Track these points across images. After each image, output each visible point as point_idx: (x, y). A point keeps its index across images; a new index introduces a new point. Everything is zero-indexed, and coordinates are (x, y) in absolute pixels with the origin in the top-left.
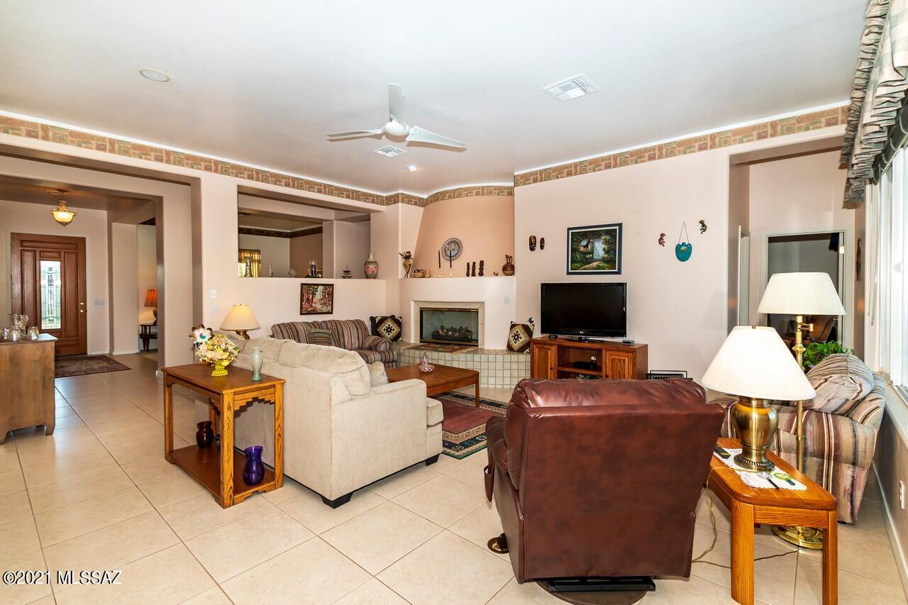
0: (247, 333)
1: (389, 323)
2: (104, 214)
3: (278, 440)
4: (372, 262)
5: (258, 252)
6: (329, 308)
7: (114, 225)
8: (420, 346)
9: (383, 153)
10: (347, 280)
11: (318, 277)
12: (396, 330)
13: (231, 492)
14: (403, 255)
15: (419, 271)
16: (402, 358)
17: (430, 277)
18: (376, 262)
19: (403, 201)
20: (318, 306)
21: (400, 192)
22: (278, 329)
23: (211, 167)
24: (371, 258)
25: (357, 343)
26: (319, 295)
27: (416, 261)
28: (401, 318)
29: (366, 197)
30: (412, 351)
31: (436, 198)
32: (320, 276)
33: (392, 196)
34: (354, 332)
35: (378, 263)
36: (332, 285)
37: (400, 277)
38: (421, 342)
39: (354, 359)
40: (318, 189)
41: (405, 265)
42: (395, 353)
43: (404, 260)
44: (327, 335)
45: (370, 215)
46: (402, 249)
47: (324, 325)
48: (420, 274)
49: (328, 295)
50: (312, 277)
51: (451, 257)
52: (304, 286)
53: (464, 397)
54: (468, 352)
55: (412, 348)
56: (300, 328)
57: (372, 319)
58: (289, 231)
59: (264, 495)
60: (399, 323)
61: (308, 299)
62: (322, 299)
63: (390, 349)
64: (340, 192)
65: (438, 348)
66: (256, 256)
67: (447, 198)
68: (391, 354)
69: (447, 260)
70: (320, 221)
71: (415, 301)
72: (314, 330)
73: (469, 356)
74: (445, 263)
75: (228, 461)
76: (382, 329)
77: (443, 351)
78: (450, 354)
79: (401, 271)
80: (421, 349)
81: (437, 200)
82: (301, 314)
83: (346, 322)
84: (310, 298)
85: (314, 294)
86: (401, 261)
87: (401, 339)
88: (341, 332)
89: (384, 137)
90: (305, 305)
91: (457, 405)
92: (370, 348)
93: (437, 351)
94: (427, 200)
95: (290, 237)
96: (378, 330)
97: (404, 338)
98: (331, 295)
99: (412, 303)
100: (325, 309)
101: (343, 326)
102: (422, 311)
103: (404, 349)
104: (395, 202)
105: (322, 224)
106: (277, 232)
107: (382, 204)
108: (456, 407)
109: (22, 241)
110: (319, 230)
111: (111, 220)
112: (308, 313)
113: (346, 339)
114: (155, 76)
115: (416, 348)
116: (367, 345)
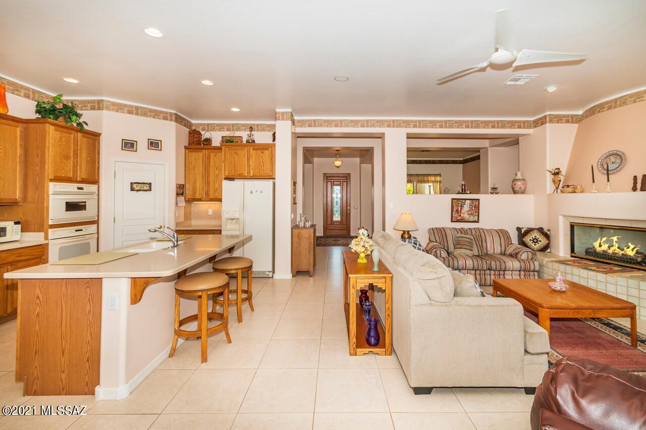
0: (410, 232)
1: (535, 234)
2: (358, 160)
3: (388, 319)
4: (520, 180)
5: (440, 175)
6: (476, 218)
7: (362, 165)
8: (568, 261)
9: (513, 83)
10: (494, 195)
11: (467, 193)
12: (543, 241)
13: (354, 346)
14: (550, 172)
15: (568, 186)
16: (546, 270)
17: (582, 192)
18: (524, 180)
19: (551, 121)
20: (466, 216)
21: (548, 113)
22: (432, 232)
23: (391, 124)
24: (519, 176)
25: (499, 248)
26: (466, 208)
27: (567, 177)
28: (549, 230)
29: (512, 124)
30: (557, 264)
31: (592, 112)
32: (468, 192)
33: (540, 119)
34: (497, 239)
35: (527, 180)
36: (479, 200)
37: (548, 192)
38: (572, 256)
39: (434, 269)
40: (466, 125)
41: (554, 181)
42: (537, 264)
43: (553, 176)
44: (469, 240)
45: (518, 139)
46: (551, 166)
47: (469, 232)
48: (570, 189)
49: (475, 207)
50: (462, 193)
51: (608, 170)
52: (454, 201)
53: (616, 328)
54: (632, 277)
55: (556, 262)
56: (449, 233)
57: (519, 229)
58: (462, 159)
59: (377, 356)
60: (547, 236)
61: (457, 210)
62: (470, 210)
63: (532, 259)
64: (486, 124)
65: (591, 265)
66: (438, 179)
67: (605, 109)
68: (532, 264)
69: (604, 174)
70: (478, 150)
71: (564, 216)
72: (460, 235)
73: (632, 282)
74: (601, 177)
75: (353, 323)
76: (528, 239)
77: (594, 270)
78: (604, 275)
79: (549, 187)
80: (567, 264)
81: (594, 113)
82: (452, 221)
83: (489, 231)
84: (459, 209)
85: (462, 207)
86: (549, 177)
87: (549, 250)
88: (483, 238)
89: (489, 69)
90: (455, 215)
91: (602, 335)
92: (511, 255)
93: (586, 269)
94: (582, 115)
95: (463, 163)
96: (524, 239)
97: (552, 249)
98: (477, 207)
99: (561, 218)
100: (472, 219)
101: (486, 234)
102: (572, 227)
103: (548, 261)
104: (542, 124)
105: (479, 151)
106: (453, 161)
107: (529, 127)
108: (600, 337)
109: (327, 177)
110: (478, 158)
111: (361, 163)
112: (458, 221)
113: (489, 245)
114: (341, 79)
115: (563, 262)
116: (508, 253)
